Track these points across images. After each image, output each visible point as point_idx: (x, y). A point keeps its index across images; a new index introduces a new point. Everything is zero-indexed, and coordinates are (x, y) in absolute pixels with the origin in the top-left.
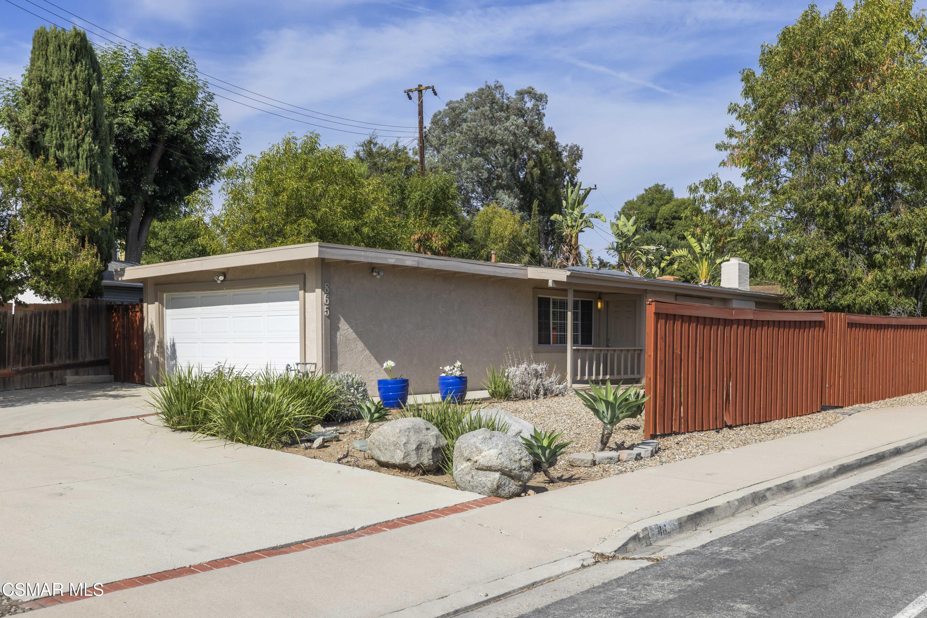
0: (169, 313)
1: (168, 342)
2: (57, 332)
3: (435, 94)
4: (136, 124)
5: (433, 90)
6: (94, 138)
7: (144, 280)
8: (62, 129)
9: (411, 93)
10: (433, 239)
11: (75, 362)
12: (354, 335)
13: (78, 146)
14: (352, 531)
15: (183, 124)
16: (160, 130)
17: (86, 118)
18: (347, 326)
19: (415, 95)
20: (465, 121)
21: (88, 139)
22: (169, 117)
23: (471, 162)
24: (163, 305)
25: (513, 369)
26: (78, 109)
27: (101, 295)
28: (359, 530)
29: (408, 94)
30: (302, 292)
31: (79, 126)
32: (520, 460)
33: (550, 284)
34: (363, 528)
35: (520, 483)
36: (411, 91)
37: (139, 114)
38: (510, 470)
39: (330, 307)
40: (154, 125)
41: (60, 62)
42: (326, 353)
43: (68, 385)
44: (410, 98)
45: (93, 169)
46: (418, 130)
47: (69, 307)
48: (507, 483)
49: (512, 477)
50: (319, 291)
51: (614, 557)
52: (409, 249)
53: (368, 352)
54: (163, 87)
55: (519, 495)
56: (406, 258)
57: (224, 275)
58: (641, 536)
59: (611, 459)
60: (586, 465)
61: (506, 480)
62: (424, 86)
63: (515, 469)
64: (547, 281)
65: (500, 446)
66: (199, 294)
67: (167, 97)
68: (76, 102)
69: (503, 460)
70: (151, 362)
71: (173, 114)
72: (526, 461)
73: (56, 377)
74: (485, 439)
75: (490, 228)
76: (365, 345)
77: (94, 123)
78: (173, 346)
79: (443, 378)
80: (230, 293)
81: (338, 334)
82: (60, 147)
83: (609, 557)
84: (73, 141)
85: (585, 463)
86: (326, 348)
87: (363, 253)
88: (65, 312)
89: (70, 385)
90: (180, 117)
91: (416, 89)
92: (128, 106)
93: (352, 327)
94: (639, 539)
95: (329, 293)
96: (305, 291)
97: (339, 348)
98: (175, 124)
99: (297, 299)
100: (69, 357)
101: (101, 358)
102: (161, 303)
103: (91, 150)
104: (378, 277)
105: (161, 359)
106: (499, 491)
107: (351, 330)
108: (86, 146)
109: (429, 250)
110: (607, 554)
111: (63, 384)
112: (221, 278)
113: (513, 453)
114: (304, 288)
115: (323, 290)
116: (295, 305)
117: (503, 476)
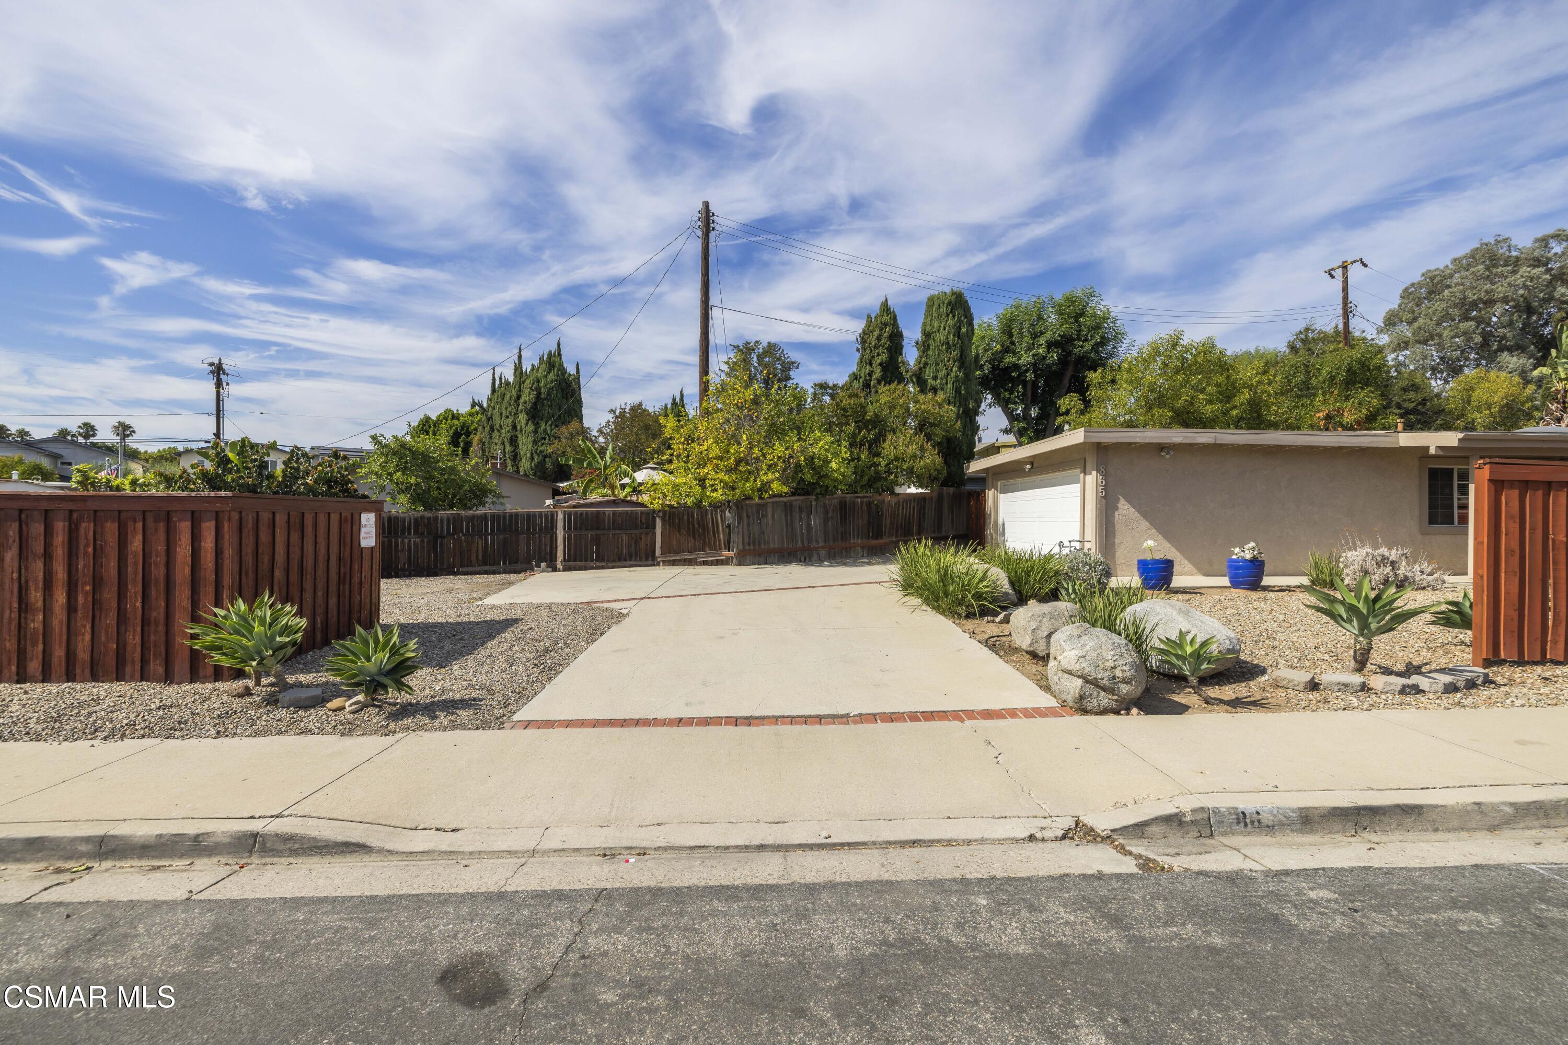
0: (1002, 497)
1: (1000, 522)
2: (924, 514)
3: (1365, 265)
4: (1048, 352)
5: (1362, 262)
6: (960, 368)
7: (986, 470)
8: (937, 364)
9: (1333, 272)
10: (1345, 414)
11: (939, 535)
12: (1137, 515)
13: (948, 375)
14: (847, 716)
15: (1088, 346)
16: (1070, 353)
17: (955, 353)
18: (1127, 506)
19: (1338, 273)
20: (1448, 287)
21: (955, 369)
22: (1076, 343)
23: (1457, 328)
24: (997, 491)
25: (1349, 554)
26: (949, 347)
27: (964, 485)
28: (854, 716)
29: (1330, 274)
30: (1082, 475)
31: (949, 361)
32: (1115, 668)
33: (1432, 451)
34: (860, 715)
35: (1116, 697)
36: (1333, 269)
37: (1050, 345)
38: (1096, 679)
39: (1106, 488)
40: (1063, 351)
41: (940, 316)
42: (1101, 532)
44: (1333, 277)
45: (958, 391)
46: (1341, 306)
47: (935, 495)
48: (1095, 694)
49: (1103, 689)
50: (1094, 473)
51: (1108, 839)
52: (1312, 427)
53: (1154, 531)
54: (1072, 320)
55: (1117, 712)
56: (1197, 435)
57: (1032, 464)
58: (1188, 819)
59: (1346, 685)
60: (1296, 688)
61: (1090, 689)
62: (1349, 261)
63: (1102, 679)
64: (1428, 448)
65: (1088, 648)
66: (1019, 481)
67: (1075, 327)
68: (948, 343)
69: (1084, 665)
70: (989, 537)
71: (1079, 340)
72: (1123, 671)
74: (1071, 637)
75: (1470, 396)
76: (1151, 524)
77: (961, 356)
78: (1003, 524)
79: (1234, 561)
80: (1037, 478)
81: (1117, 513)
82: (935, 378)
83: (1099, 835)
84: (944, 372)
85: (1294, 685)
86: (1101, 527)
87: (1139, 434)
88: (932, 498)
90: (1086, 340)
91: (1339, 267)
92: (1042, 340)
93: (1134, 507)
94: (1181, 823)
95: (1106, 475)
96: (1085, 474)
97: (1117, 527)
98: (1082, 347)
99: (1078, 482)
100: (934, 532)
101: (961, 533)
102: (997, 489)
103: (957, 376)
104: (1168, 456)
105: (995, 535)
106: (1084, 702)
107: (1132, 510)
108: (953, 374)
109: (1339, 426)
110: (1099, 831)
112: (1028, 467)
113: (1103, 658)
114: (1085, 472)
115: (1098, 471)
116: (1077, 487)
117: (1088, 685)
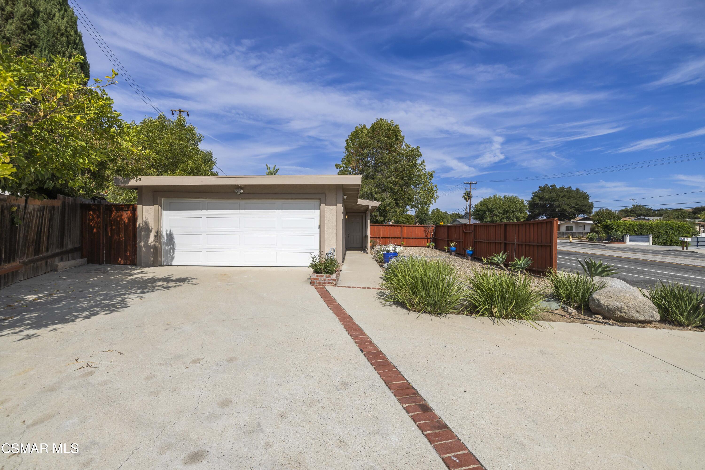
0: (166, 213)
1: (164, 233)
2: (52, 226)
3: (188, 115)
5: (188, 113)
11: (61, 250)
24: (161, 207)
29: (173, 112)
43: (59, 271)
50: (340, 205)
64: (369, 206)
70: (144, 249)
73: (49, 265)
78: (170, 235)
89: (62, 270)
100: (58, 247)
101: (76, 245)
102: (160, 205)
105: (159, 246)
111: (55, 270)
112: (242, 191)
